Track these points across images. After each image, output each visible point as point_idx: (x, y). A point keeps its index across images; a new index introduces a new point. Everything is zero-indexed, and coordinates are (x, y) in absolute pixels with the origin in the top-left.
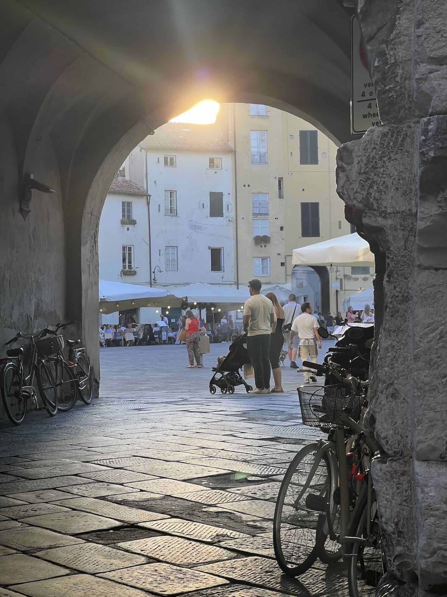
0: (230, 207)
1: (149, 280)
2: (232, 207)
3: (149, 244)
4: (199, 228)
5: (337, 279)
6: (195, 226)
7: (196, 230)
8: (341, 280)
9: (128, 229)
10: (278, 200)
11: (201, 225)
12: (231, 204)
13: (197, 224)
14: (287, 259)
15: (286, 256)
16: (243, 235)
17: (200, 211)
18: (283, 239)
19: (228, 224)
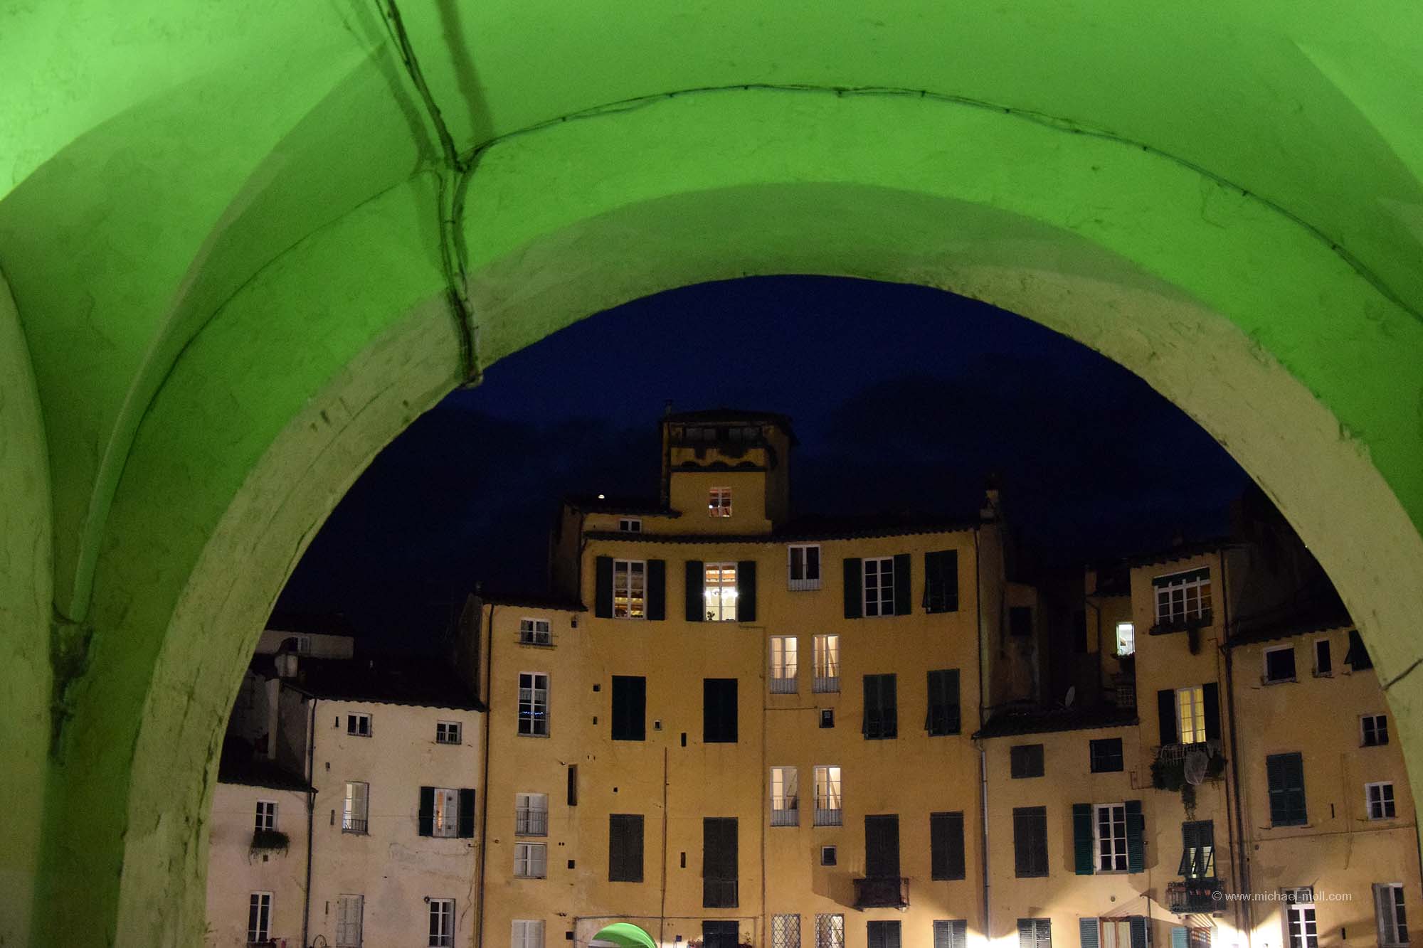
3: (304, 886)
4: (410, 858)
6: (402, 854)
7: (402, 863)
9: (266, 858)
10: (566, 807)
13: (405, 852)
14: (579, 923)
15: (576, 919)
16: (494, 875)
17: (413, 826)
18: (572, 885)
19: (466, 851)
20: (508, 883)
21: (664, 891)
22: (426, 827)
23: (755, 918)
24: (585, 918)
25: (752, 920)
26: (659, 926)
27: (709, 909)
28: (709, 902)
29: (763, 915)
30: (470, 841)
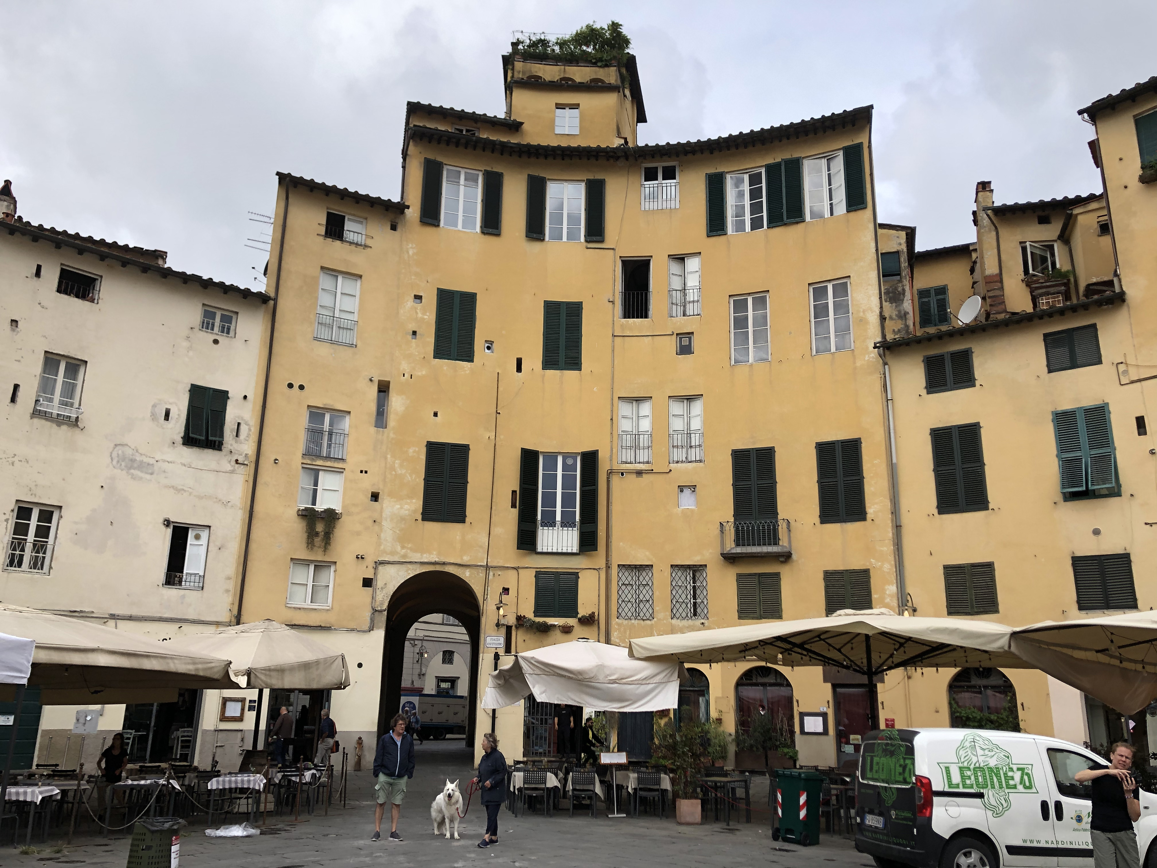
0: (243, 428)
2: (249, 431)
4: (146, 467)
5: (498, 625)
6: (133, 461)
7: (132, 471)
8: (509, 629)
10: (373, 430)
11: (152, 461)
12: (247, 424)
13: (138, 458)
14: (381, 570)
15: (377, 565)
16: (270, 502)
18: (375, 521)
19: (232, 469)
21: (490, 535)
23: (598, 569)
24: (389, 563)
25: (595, 571)
26: (482, 576)
27: (543, 558)
29: (608, 566)
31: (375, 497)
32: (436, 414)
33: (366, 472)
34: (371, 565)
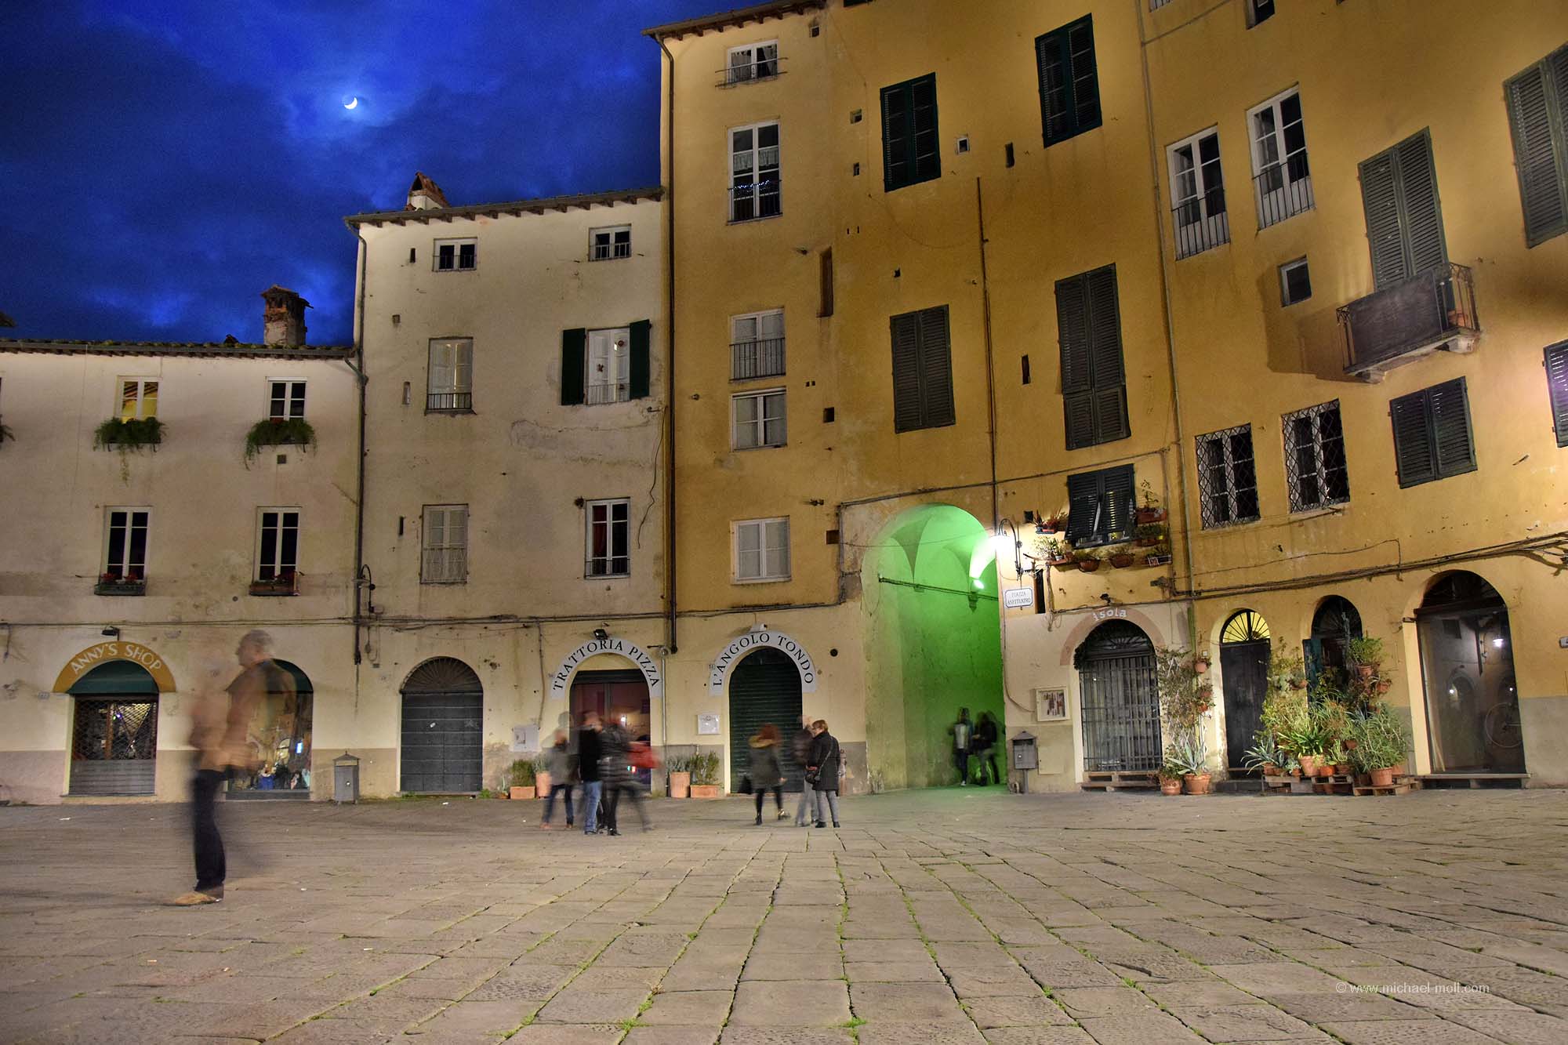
0: (654, 367)
1: (351, 613)
2: (659, 368)
3: (356, 497)
4: (550, 442)
6: (535, 437)
7: (535, 449)
8: (1037, 572)
9: (282, 460)
10: (817, 322)
11: (555, 433)
12: (656, 359)
13: (540, 433)
14: (846, 515)
15: (840, 507)
16: (693, 452)
17: (552, 392)
18: (830, 449)
19: (645, 420)
20: (720, 462)
21: (992, 433)
22: (573, 390)
23: (1162, 452)
24: (855, 503)
25: (1158, 456)
26: (989, 498)
27: (1077, 453)
28: (1076, 438)
29: (1177, 443)
30: (647, 402)
31: (829, 415)
32: (898, 274)
33: (814, 384)
34: (832, 511)
